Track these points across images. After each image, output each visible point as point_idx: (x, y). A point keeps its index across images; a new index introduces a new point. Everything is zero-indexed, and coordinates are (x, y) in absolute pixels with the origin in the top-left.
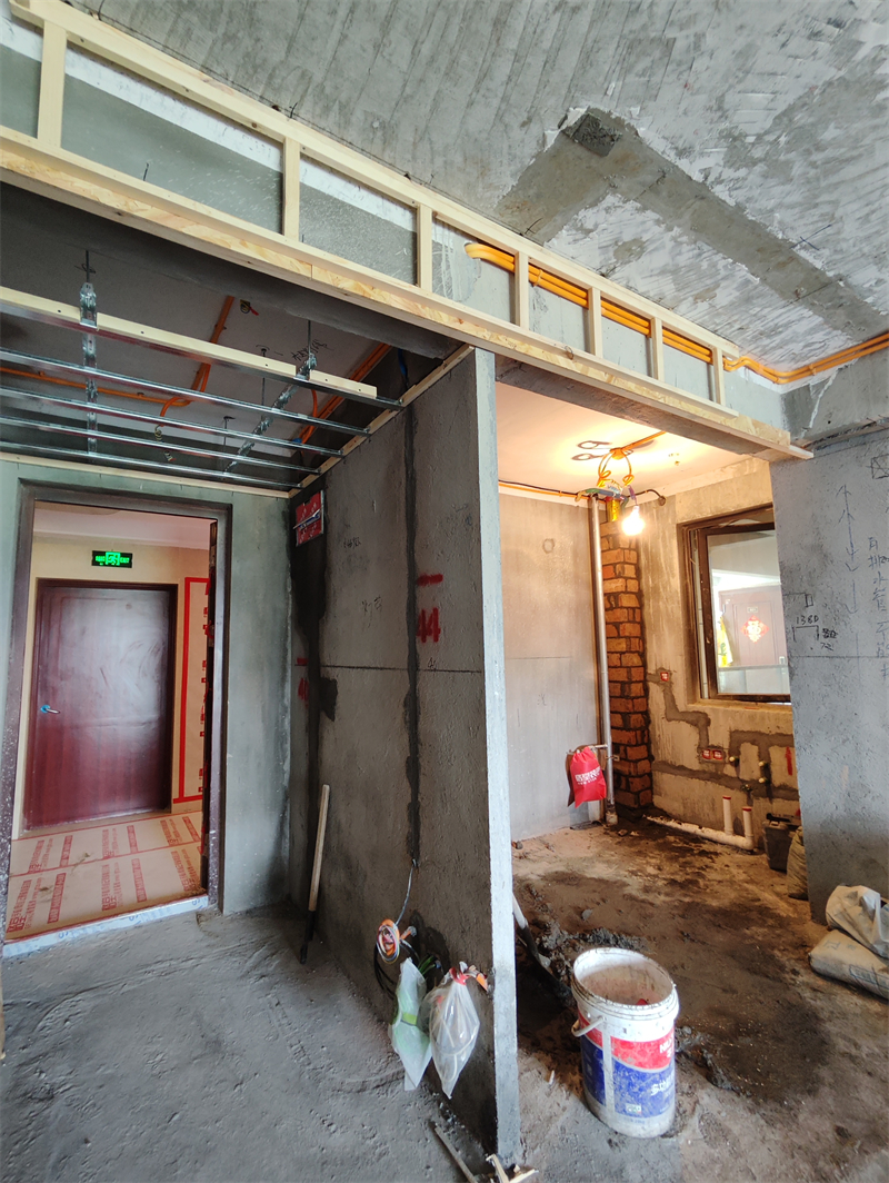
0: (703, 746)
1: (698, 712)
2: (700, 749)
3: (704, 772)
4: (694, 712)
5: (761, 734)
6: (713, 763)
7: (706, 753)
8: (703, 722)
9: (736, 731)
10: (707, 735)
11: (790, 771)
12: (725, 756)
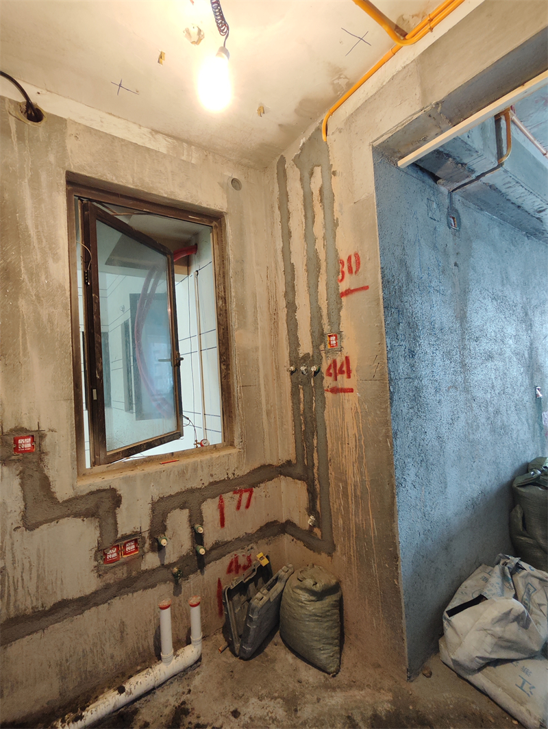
0: (107, 544)
1: (99, 491)
2: (101, 552)
3: (107, 587)
4: (92, 493)
5: (192, 491)
6: (123, 564)
7: (112, 554)
8: (107, 504)
9: (162, 499)
10: (116, 523)
11: (222, 524)
12: (144, 543)
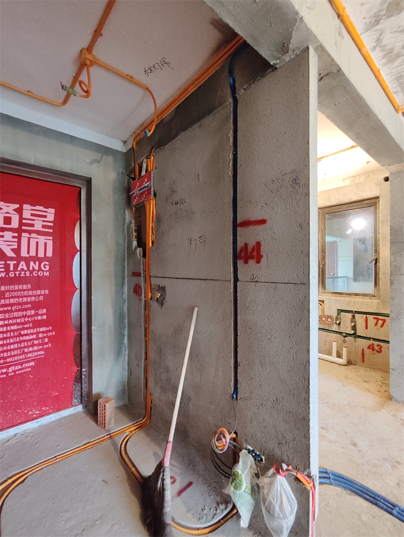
2: (321, 317)
6: (327, 323)
7: (324, 319)
11: (367, 328)
12: (333, 321)
